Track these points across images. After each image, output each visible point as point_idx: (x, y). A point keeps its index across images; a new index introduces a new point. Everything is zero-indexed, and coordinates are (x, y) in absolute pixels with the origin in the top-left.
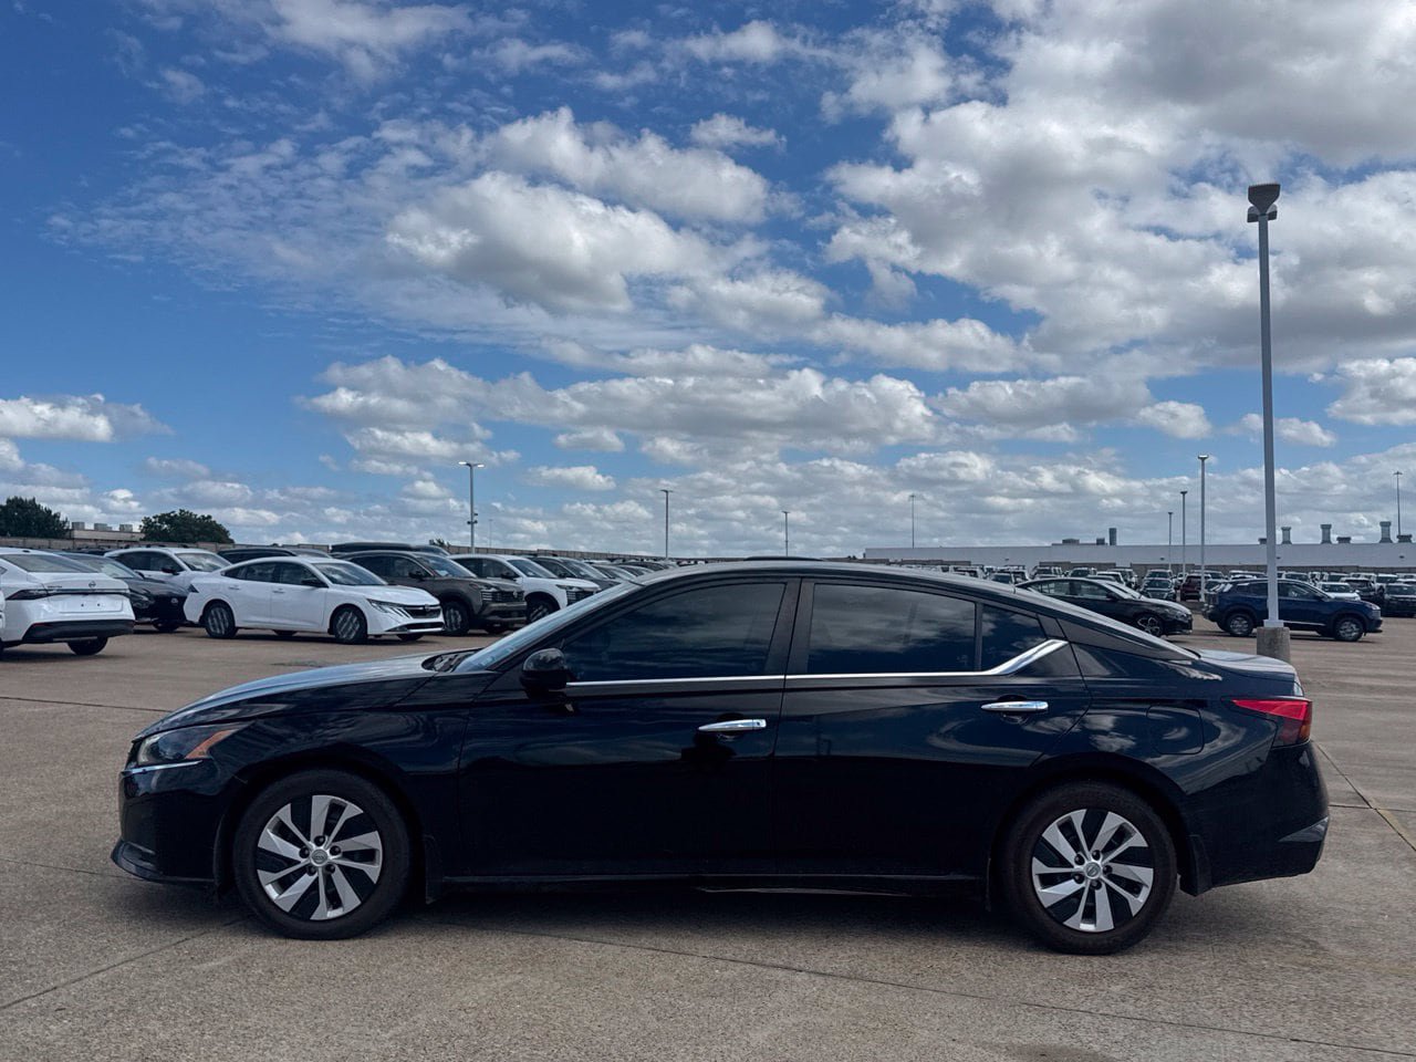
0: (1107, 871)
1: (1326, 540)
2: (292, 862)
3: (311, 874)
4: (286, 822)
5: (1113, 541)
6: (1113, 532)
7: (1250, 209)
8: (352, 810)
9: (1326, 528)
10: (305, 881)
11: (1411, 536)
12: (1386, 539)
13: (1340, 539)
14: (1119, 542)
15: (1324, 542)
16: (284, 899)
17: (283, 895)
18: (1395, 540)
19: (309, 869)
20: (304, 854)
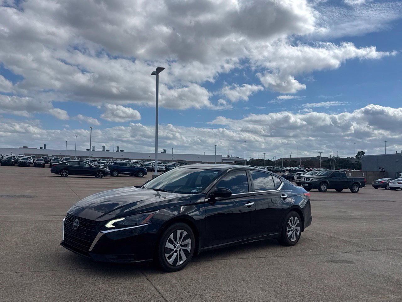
0: (295, 228)
1: (104, 150)
2: (172, 250)
3: (176, 252)
4: (171, 238)
5: (45, 148)
6: (45, 145)
7: (155, 72)
8: (185, 233)
9: (104, 147)
10: (175, 254)
11: (123, 150)
12: (118, 151)
13: (107, 150)
14: (47, 149)
15: (103, 151)
16: (171, 261)
17: (170, 260)
18: (120, 151)
19: (176, 251)
20: (175, 247)
